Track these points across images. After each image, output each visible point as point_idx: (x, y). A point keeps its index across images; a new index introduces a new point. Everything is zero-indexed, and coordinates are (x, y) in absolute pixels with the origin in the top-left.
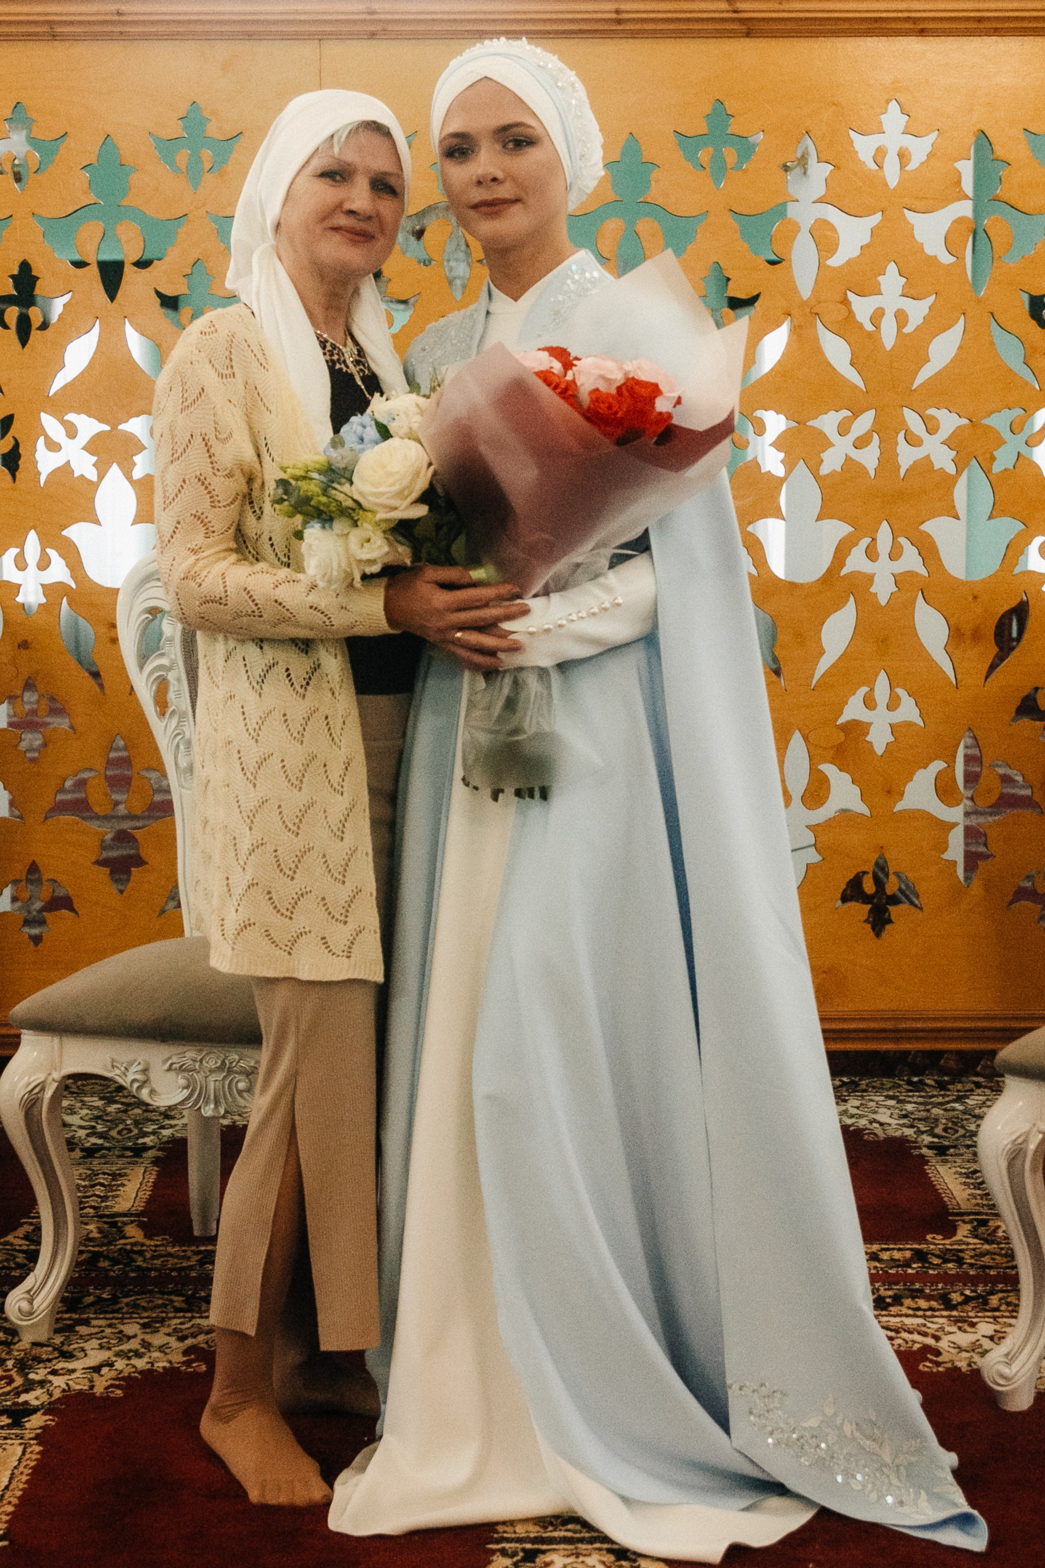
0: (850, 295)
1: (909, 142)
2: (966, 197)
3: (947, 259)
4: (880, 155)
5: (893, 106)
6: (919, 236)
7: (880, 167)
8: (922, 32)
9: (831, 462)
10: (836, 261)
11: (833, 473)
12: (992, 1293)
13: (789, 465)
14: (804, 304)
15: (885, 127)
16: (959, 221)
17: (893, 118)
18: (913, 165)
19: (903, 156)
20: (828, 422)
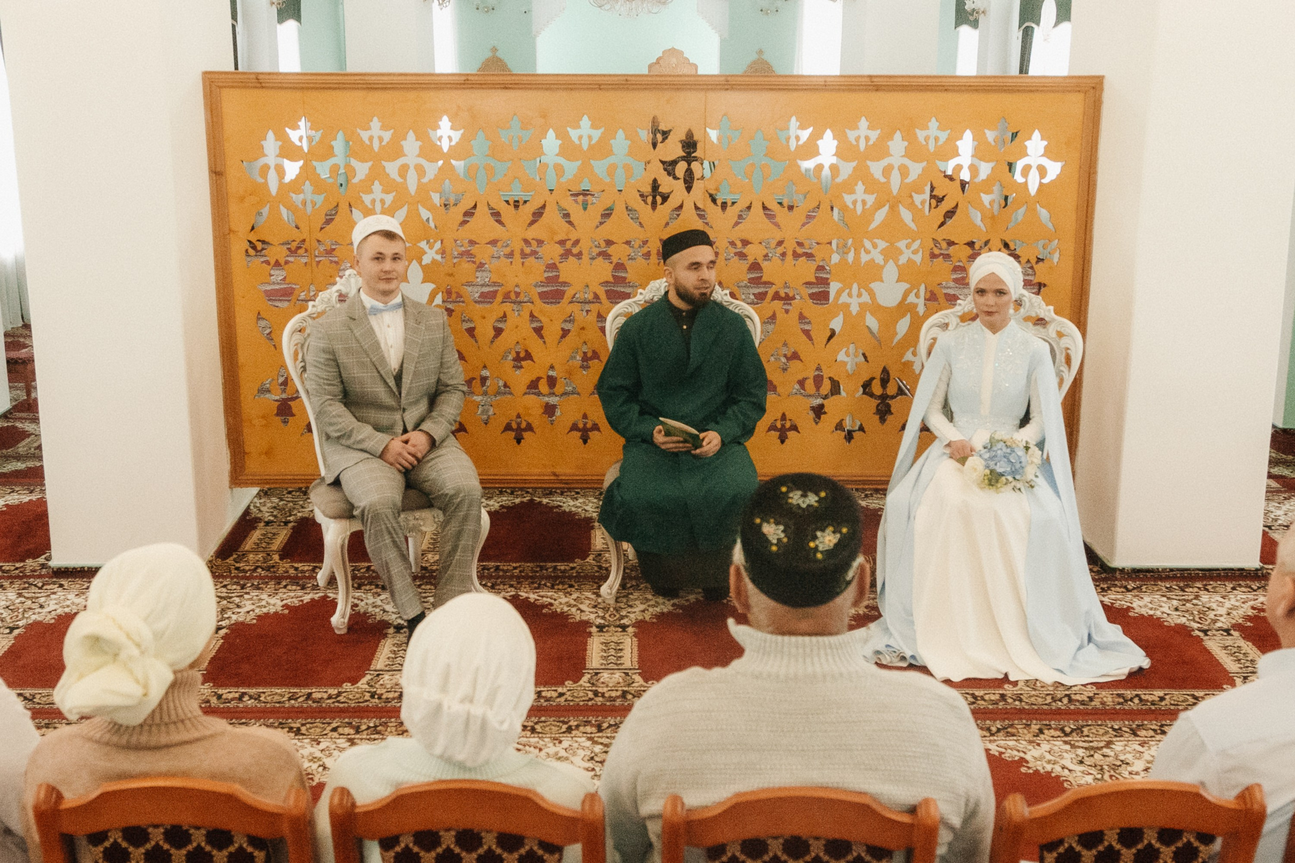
0: (913, 194)
1: (939, 133)
4: (927, 139)
5: (934, 119)
7: (927, 143)
9: (903, 260)
10: (909, 180)
11: (903, 264)
13: (886, 261)
14: (894, 197)
15: (930, 127)
16: (958, 165)
17: (933, 124)
18: (940, 143)
20: (902, 244)
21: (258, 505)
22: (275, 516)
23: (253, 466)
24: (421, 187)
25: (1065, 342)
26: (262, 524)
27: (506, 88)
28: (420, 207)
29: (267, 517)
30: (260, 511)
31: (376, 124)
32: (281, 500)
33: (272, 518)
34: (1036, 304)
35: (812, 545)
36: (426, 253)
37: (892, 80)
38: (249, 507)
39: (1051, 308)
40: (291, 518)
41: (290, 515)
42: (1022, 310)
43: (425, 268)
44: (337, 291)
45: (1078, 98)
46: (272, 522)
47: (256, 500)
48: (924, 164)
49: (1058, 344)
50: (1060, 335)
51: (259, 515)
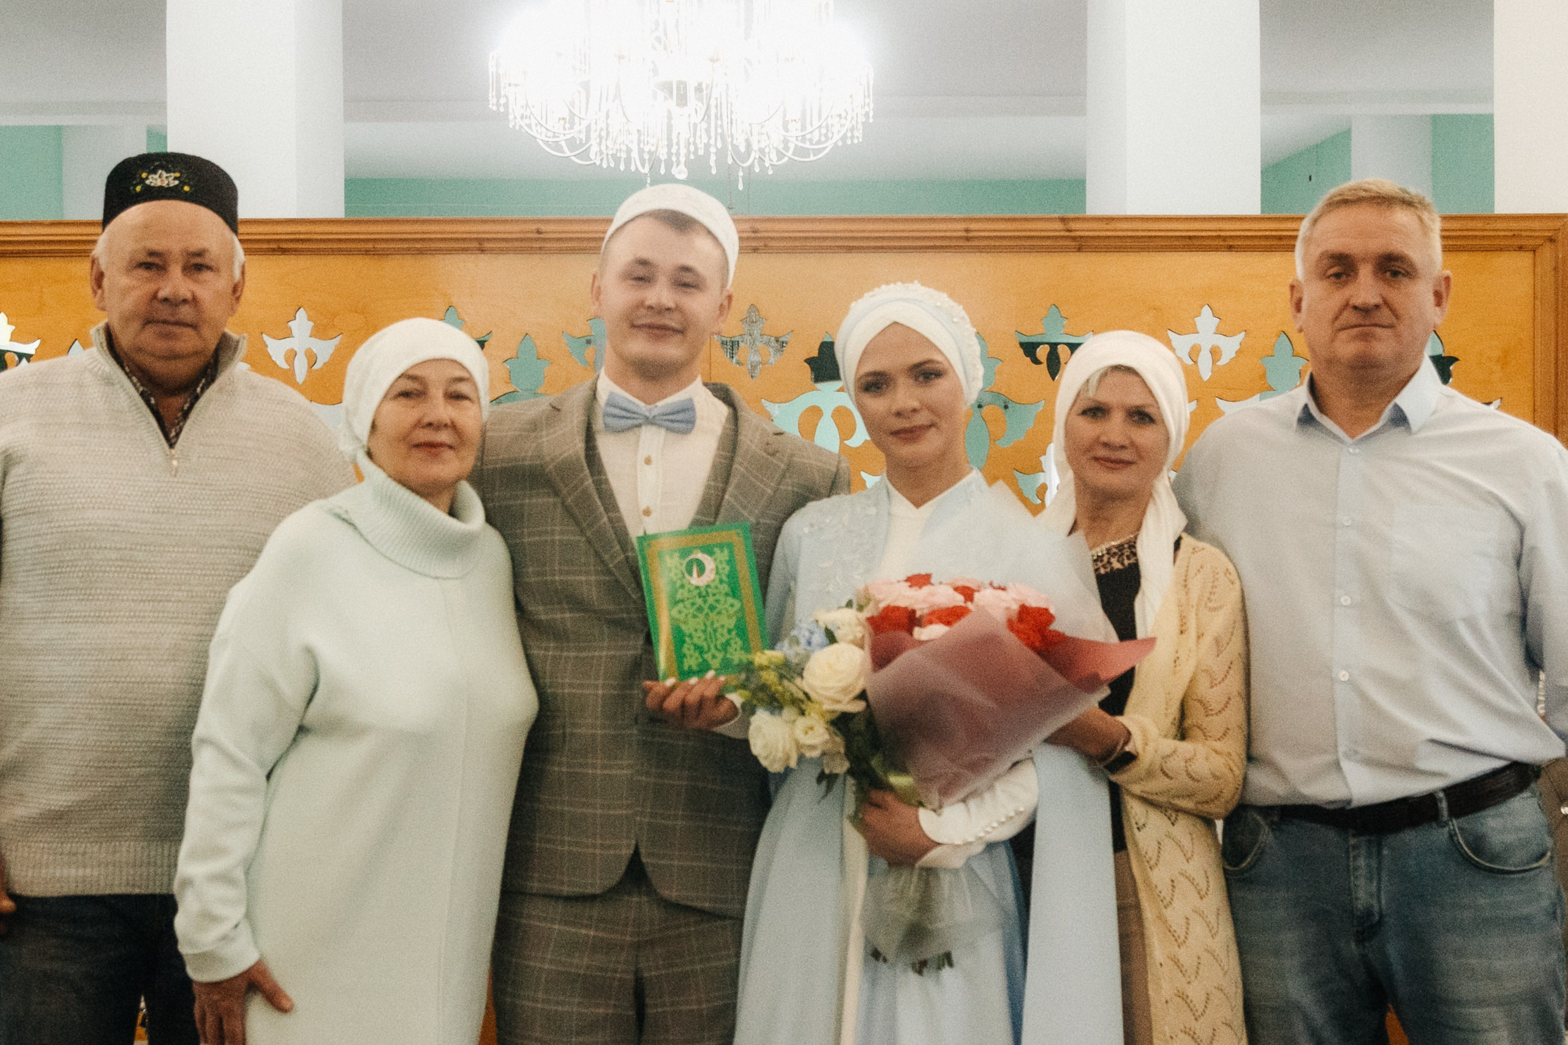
1: (1221, 341)
5: (1206, 310)
7: (1196, 362)
15: (1199, 328)
17: (1206, 321)
19: (1215, 353)
45: (1519, 261)
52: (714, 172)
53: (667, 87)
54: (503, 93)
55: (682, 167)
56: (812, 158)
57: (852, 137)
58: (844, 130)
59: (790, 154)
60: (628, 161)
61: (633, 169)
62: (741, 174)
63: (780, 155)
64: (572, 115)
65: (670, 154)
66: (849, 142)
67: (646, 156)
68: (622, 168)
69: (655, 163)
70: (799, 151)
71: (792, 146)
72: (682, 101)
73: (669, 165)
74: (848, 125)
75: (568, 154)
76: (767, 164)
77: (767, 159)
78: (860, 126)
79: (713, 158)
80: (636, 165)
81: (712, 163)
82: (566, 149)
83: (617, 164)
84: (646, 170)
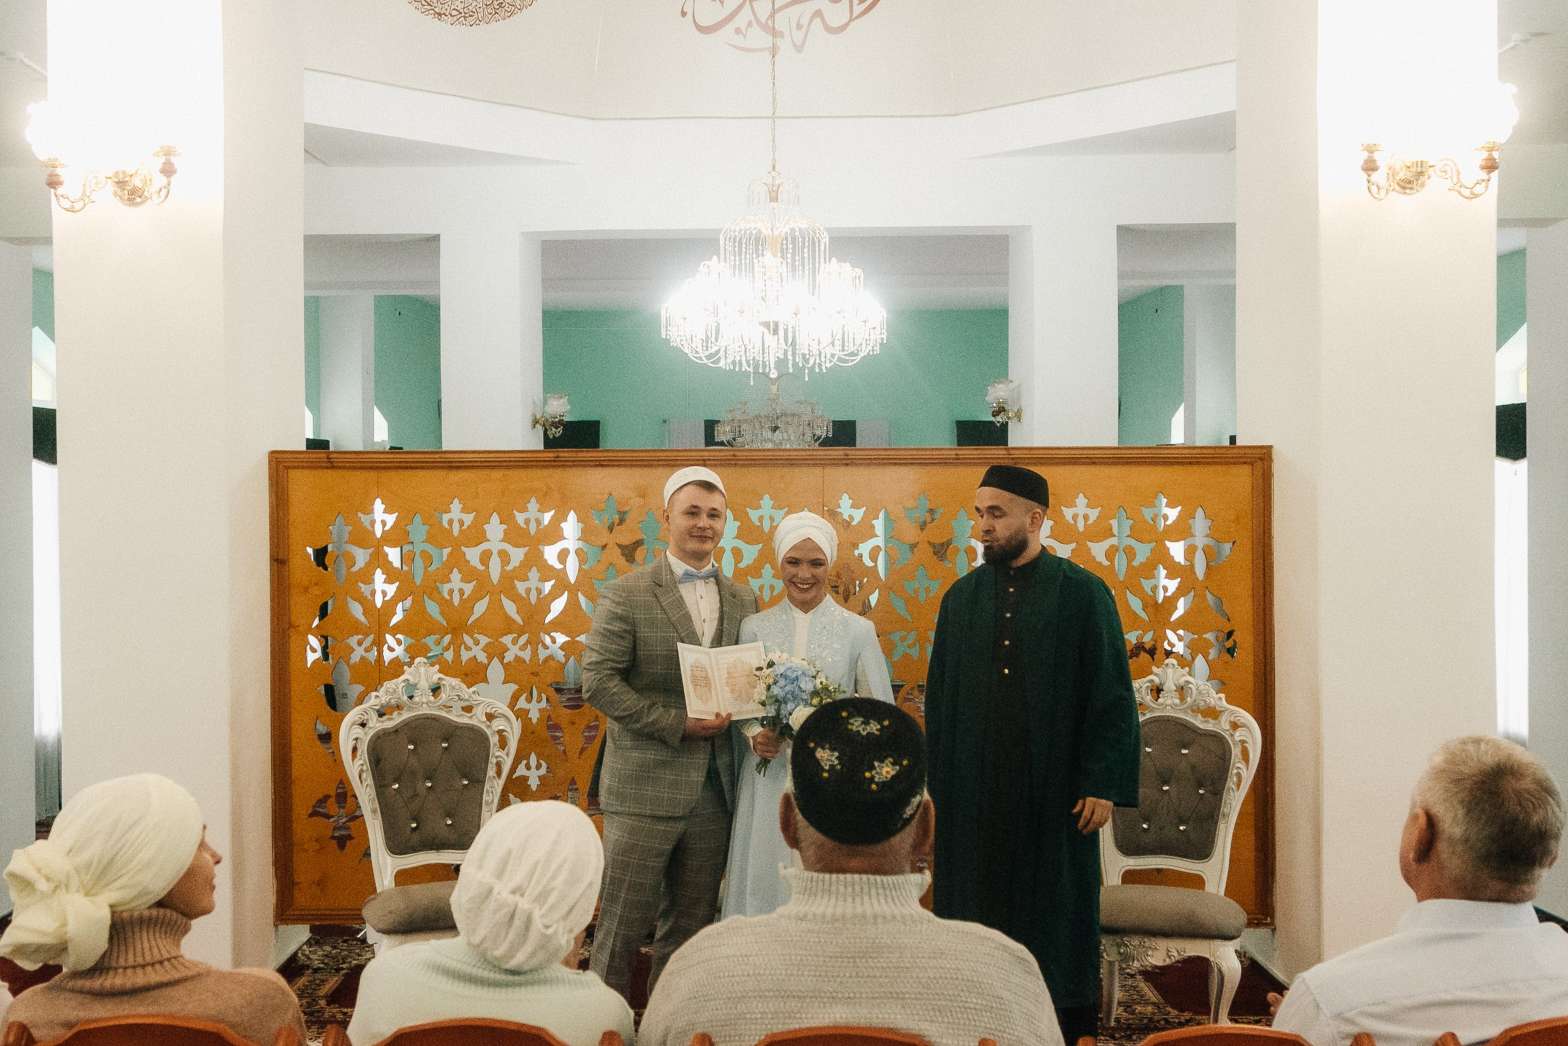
1: (1089, 511)
2: (1115, 536)
3: (1106, 563)
4: (1075, 517)
5: (1081, 495)
6: (1093, 553)
7: (1076, 522)
8: (1094, 463)
12: (1133, 1034)
15: (1078, 504)
16: (1112, 546)
17: (1081, 501)
18: (1089, 522)
19: (1086, 517)
21: (307, 953)
22: (326, 964)
23: (302, 898)
24: (504, 575)
25: (1239, 735)
26: (310, 971)
27: (602, 466)
28: (502, 596)
29: (316, 964)
30: (309, 958)
31: (456, 506)
32: (334, 948)
33: (322, 966)
34: (1204, 692)
35: (867, 775)
36: (508, 649)
37: (1032, 452)
38: (295, 954)
39: (1223, 696)
40: (344, 966)
41: (344, 963)
42: (1189, 699)
43: (506, 666)
44: (404, 681)
45: (1246, 470)
46: (323, 968)
47: (305, 947)
48: (1074, 545)
49: (1232, 735)
50: (1235, 726)
51: (308, 963)
52: (791, 371)
53: (766, 325)
54: (669, 328)
55: (773, 370)
56: (850, 364)
57: (873, 350)
58: (870, 348)
59: (835, 360)
60: (741, 364)
61: (743, 370)
62: (807, 371)
63: (831, 362)
64: (707, 337)
65: (763, 357)
66: (871, 353)
67: (751, 362)
68: (737, 369)
69: (756, 366)
70: (840, 359)
71: (836, 357)
72: (776, 332)
73: (764, 366)
74: (871, 345)
75: (705, 361)
76: (823, 368)
77: (823, 364)
78: (878, 345)
79: (791, 363)
80: (745, 367)
81: (790, 366)
82: (704, 358)
83: (735, 367)
84: (751, 370)
